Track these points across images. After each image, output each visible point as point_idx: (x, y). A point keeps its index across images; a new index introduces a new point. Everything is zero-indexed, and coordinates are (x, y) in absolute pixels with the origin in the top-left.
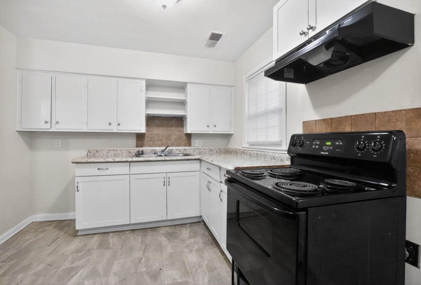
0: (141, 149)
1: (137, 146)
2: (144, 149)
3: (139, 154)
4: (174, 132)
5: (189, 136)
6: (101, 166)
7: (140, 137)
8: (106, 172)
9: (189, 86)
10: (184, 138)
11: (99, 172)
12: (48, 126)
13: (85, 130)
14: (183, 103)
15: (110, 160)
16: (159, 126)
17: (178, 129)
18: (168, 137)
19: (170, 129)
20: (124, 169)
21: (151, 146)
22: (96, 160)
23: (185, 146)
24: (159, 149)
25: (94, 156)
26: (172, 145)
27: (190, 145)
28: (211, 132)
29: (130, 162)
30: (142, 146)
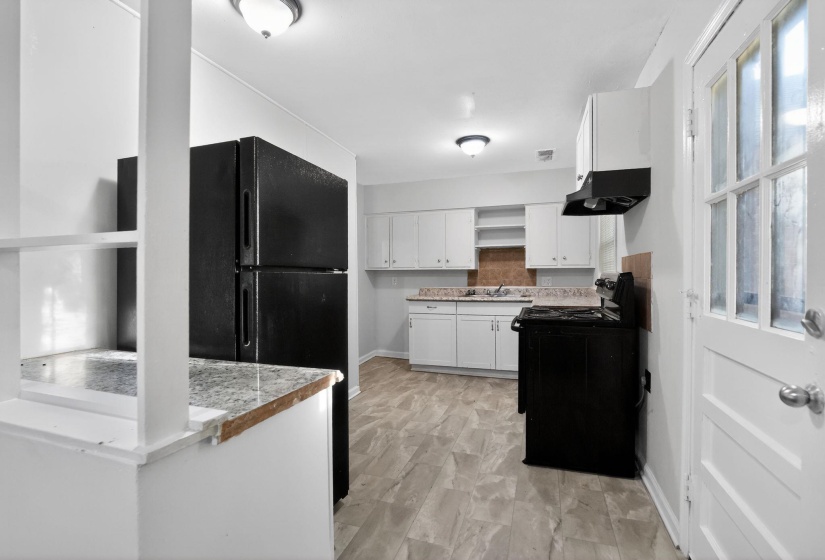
0: (473, 288)
1: (469, 285)
2: (477, 288)
3: (469, 294)
4: (512, 266)
5: (533, 272)
6: (429, 304)
7: (472, 274)
8: (434, 311)
9: (527, 208)
10: (527, 274)
11: (428, 310)
12: (387, 265)
13: (417, 268)
14: (520, 231)
15: (438, 298)
16: (493, 260)
17: (519, 263)
18: (505, 274)
19: (507, 263)
20: (450, 308)
21: (484, 285)
22: (426, 298)
23: (528, 285)
24: (493, 288)
25: (426, 295)
26: (511, 284)
27: (535, 284)
28: (559, 267)
29: (456, 301)
30: (474, 284)
